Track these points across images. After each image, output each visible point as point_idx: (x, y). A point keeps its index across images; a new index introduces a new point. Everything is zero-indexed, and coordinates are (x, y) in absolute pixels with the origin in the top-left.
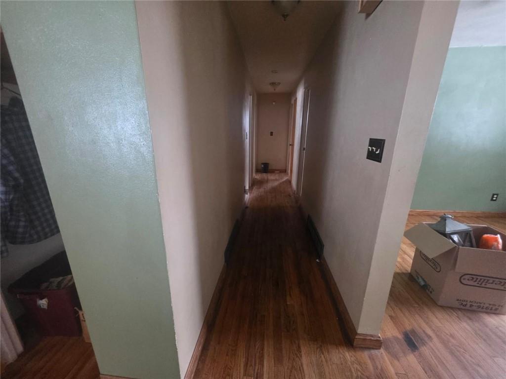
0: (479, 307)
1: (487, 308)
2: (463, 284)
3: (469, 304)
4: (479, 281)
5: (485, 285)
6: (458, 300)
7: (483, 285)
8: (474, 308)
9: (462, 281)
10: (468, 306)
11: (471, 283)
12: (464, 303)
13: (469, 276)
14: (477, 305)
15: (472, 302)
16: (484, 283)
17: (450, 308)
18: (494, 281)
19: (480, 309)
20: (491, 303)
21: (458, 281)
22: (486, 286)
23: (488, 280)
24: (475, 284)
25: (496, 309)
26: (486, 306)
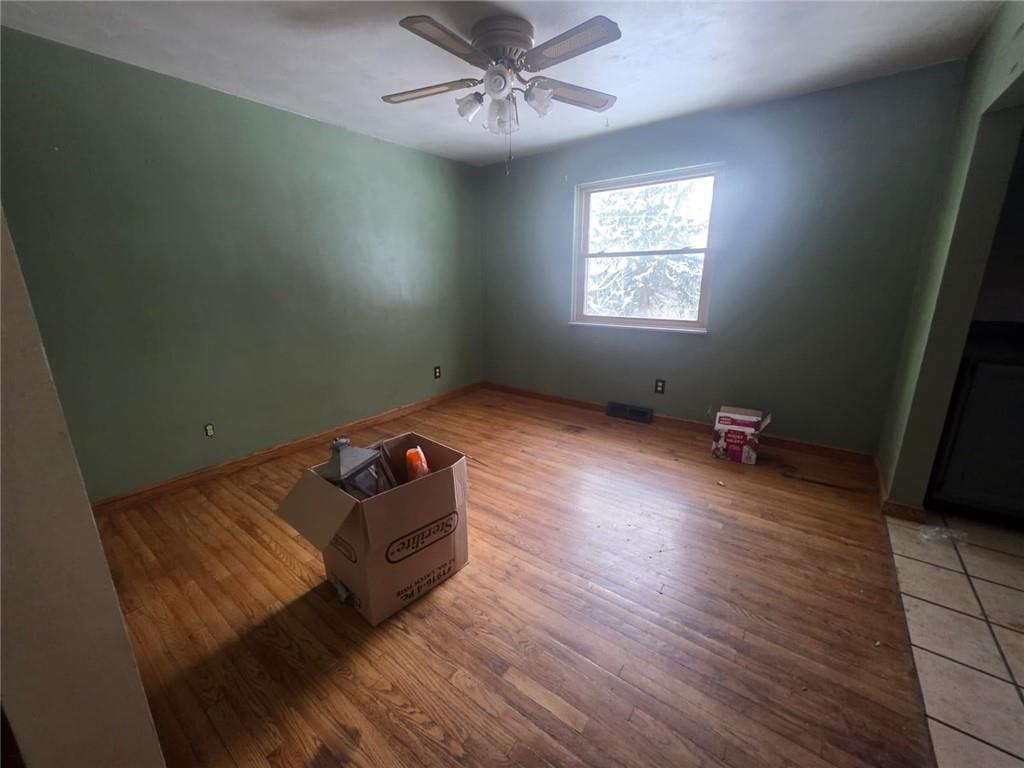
0: (429, 582)
1: (439, 576)
2: (395, 562)
3: (415, 588)
4: (414, 543)
5: (423, 543)
6: (399, 594)
7: (421, 546)
8: (424, 589)
9: (391, 558)
10: (416, 592)
11: (406, 552)
12: (409, 592)
13: (394, 546)
14: (425, 582)
15: (418, 582)
16: (420, 541)
17: (391, 618)
18: (430, 531)
19: (432, 585)
20: (440, 565)
21: (386, 562)
22: (426, 544)
23: (423, 533)
24: (411, 550)
25: (449, 569)
26: (437, 572)
